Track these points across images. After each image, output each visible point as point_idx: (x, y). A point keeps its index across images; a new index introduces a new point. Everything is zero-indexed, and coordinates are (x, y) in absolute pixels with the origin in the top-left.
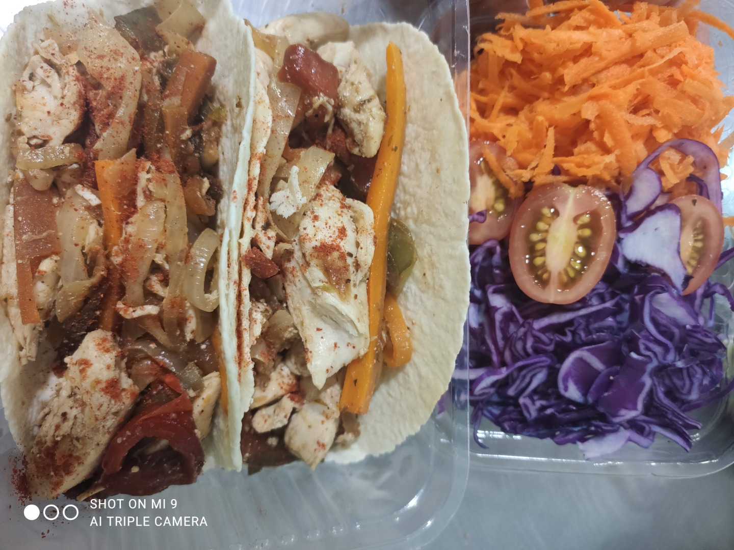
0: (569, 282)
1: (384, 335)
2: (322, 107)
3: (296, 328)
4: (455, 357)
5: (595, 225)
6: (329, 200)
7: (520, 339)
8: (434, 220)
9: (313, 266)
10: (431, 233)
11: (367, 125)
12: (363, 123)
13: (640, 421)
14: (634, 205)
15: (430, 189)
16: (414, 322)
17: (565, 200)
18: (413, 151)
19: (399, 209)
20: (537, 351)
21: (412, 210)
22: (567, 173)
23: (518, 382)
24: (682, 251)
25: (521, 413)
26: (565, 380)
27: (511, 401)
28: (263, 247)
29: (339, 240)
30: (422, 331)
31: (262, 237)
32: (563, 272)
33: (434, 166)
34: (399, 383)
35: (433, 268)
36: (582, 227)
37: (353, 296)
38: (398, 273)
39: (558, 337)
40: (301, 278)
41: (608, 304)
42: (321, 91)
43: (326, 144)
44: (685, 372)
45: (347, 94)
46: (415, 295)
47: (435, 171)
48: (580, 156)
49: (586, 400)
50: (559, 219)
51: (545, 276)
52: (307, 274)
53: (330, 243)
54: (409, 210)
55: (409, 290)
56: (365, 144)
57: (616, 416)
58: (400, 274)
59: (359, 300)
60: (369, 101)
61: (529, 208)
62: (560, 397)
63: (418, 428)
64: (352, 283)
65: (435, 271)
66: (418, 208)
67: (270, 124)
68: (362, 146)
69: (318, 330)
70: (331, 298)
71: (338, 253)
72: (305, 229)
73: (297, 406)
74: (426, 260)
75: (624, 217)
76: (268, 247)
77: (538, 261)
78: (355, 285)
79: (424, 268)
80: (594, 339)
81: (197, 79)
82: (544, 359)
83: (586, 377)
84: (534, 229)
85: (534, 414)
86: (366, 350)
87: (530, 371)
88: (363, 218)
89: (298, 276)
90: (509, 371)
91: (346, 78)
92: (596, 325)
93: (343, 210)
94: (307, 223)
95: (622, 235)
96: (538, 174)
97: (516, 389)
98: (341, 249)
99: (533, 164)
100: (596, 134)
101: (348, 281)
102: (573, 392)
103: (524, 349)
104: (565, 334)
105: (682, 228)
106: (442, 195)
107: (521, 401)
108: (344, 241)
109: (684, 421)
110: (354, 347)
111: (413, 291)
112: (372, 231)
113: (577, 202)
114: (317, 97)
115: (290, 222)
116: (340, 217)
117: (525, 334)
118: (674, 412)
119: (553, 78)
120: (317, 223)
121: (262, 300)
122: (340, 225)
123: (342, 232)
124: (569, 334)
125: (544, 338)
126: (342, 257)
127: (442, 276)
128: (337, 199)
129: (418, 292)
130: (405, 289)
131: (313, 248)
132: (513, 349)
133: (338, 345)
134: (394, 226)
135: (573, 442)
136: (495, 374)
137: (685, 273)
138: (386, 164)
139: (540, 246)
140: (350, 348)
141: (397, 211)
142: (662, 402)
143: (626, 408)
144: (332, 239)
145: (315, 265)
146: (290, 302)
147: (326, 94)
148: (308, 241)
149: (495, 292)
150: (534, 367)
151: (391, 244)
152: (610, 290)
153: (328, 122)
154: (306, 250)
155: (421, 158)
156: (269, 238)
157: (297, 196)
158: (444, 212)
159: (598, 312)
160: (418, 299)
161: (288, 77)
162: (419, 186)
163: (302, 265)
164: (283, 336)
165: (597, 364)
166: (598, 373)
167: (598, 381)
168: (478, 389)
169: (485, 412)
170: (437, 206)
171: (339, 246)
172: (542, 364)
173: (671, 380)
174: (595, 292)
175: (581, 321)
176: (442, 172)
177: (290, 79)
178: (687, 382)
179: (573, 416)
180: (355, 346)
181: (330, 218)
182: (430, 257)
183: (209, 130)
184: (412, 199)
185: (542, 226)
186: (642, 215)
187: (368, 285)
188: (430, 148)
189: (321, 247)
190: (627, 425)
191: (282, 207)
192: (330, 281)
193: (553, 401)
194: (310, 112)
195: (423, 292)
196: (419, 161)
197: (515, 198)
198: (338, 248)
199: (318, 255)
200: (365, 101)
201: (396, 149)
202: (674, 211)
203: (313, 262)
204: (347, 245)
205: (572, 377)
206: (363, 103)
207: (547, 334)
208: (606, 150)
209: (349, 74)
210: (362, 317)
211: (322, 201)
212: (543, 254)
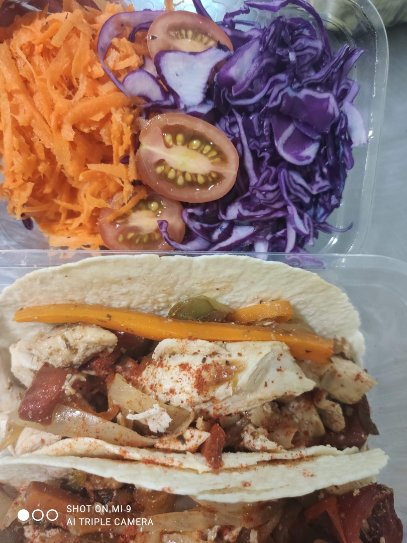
0: (221, 156)
1: (267, 323)
2: (73, 386)
3: (264, 404)
4: (291, 268)
5: (174, 131)
6: (156, 378)
7: (264, 195)
8: (172, 282)
9: (214, 394)
10: (183, 284)
11: (89, 343)
12: (87, 346)
13: (337, 92)
14: (156, 94)
15: (144, 284)
16: (256, 297)
17: (150, 153)
18: (110, 297)
19: (158, 307)
20: (275, 180)
21: (160, 298)
22: (127, 152)
23: (300, 195)
24: (195, 50)
25: (325, 193)
26: (301, 159)
27: (314, 200)
28: (200, 442)
29: (192, 370)
30: (265, 291)
31: (192, 444)
32: (212, 161)
33: (124, 281)
34: (304, 308)
35: (214, 283)
36: (175, 140)
37: (239, 358)
38: (214, 312)
39: (265, 163)
40: (223, 403)
41: (240, 120)
42: (60, 388)
43: (104, 375)
44: (299, 54)
45: (60, 359)
46: (234, 296)
47: (129, 281)
48: (112, 140)
49: (318, 140)
50: (167, 160)
51: (214, 175)
52: (221, 398)
53: (195, 379)
54: (160, 300)
55: (229, 300)
56: (105, 344)
57: (334, 115)
58: (216, 310)
59: (242, 352)
60: (67, 341)
61: (156, 184)
62: (315, 162)
63: (344, 295)
64: (228, 359)
65: (215, 281)
66: (160, 293)
67: (93, 440)
68: (107, 346)
69: (266, 385)
70: (243, 379)
71: (203, 372)
72: (182, 402)
73: (325, 396)
74: (205, 288)
75: (167, 103)
76: (200, 437)
77: (201, 180)
78: (230, 355)
79: (212, 289)
80: (268, 135)
81: (50, 500)
82: (282, 174)
83: (299, 141)
84: (174, 181)
85: (326, 183)
86: (284, 344)
87: (291, 186)
88: (172, 348)
89: (221, 405)
90: (291, 203)
91: (45, 359)
92: (257, 130)
93: (165, 364)
94: (176, 400)
95: (182, 106)
96: (128, 178)
97: (305, 196)
98: (199, 369)
99: (119, 182)
100: (93, 128)
101: (227, 363)
102: (311, 151)
103: (273, 191)
104: (263, 158)
105: (176, 50)
106: (151, 275)
107: (314, 192)
108: (192, 366)
109: (341, 60)
110: (281, 355)
111: (230, 297)
112: (184, 341)
113: (153, 144)
114: (66, 392)
115: (175, 415)
116: (171, 368)
117: (261, 192)
118: (333, 67)
119: (45, 162)
120: (177, 391)
121: (242, 436)
122: (178, 369)
123: (184, 367)
124: (263, 154)
125: (264, 175)
126: (206, 368)
127: (221, 276)
128: (155, 371)
129: (232, 294)
130: (228, 304)
131: (199, 395)
132: (273, 202)
133: (279, 368)
134: (176, 315)
135: (350, 150)
136: (293, 217)
137: (214, 48)
138: (122, 325)
139: (188, 177)
140: (281, 358)
141: (161, 308)
142: (324, 76)
143: (327, 107)
144: (191, 378)
145: (214, 393)
146: (242, 410)
147: (63, 383)
148: (193, 400)
149: (225, 213)
150: (288, 183)
151: (191, 318)
152: (227, 117)
153: (86, 378)
154: (201, 400)
155: (116, 292)
156: (192, 436)
157: (152, 413)
158: (166, 274)
159: (245, 129)
160: (237, 294)
161: (47, 418)
162: (141, 292)
163: (213, 402)
164: (271, 413)
165: (289, 131)
166: (296, 129)
167: (303, 130)
168: (305, 231)
169: (321, 221)
170: (160, 279)
171: (198, 371)
172: (286, 176)
173: (305, 65)
174: (228, 130)
175: (252, 144)
176: (131, 276)
177: (49, 416)
178: (308, 51)
179: (330, 151)
180: (280, 353)
181: (172, 378)
182: (203, 285)
183: (93, 485)
184: (152, 297)
185: (171, 175)
186: (164, 87)
187: (227, 341)
188: (109, 285)
189: (198, 388)
190: (341, 103)
191: (162, 423)
192: (228, 380)
193: (317, 168)
194: (78, 395)
195: (232, 290)
196: (119, 293)
197: (148, 193)
198: (199, 371)
199: (206, 390)
200: (67, 345)
201: (109, 316)
202: (161, 58)
203: (211, 394)
204: (196, 363)
205: (299, 153)
206: (69, 346)
207: (262, 171)
208: (108, 117)
209: (42, 356)
210: (256, 348)
211: (156, 384)
212: (196, 175)
